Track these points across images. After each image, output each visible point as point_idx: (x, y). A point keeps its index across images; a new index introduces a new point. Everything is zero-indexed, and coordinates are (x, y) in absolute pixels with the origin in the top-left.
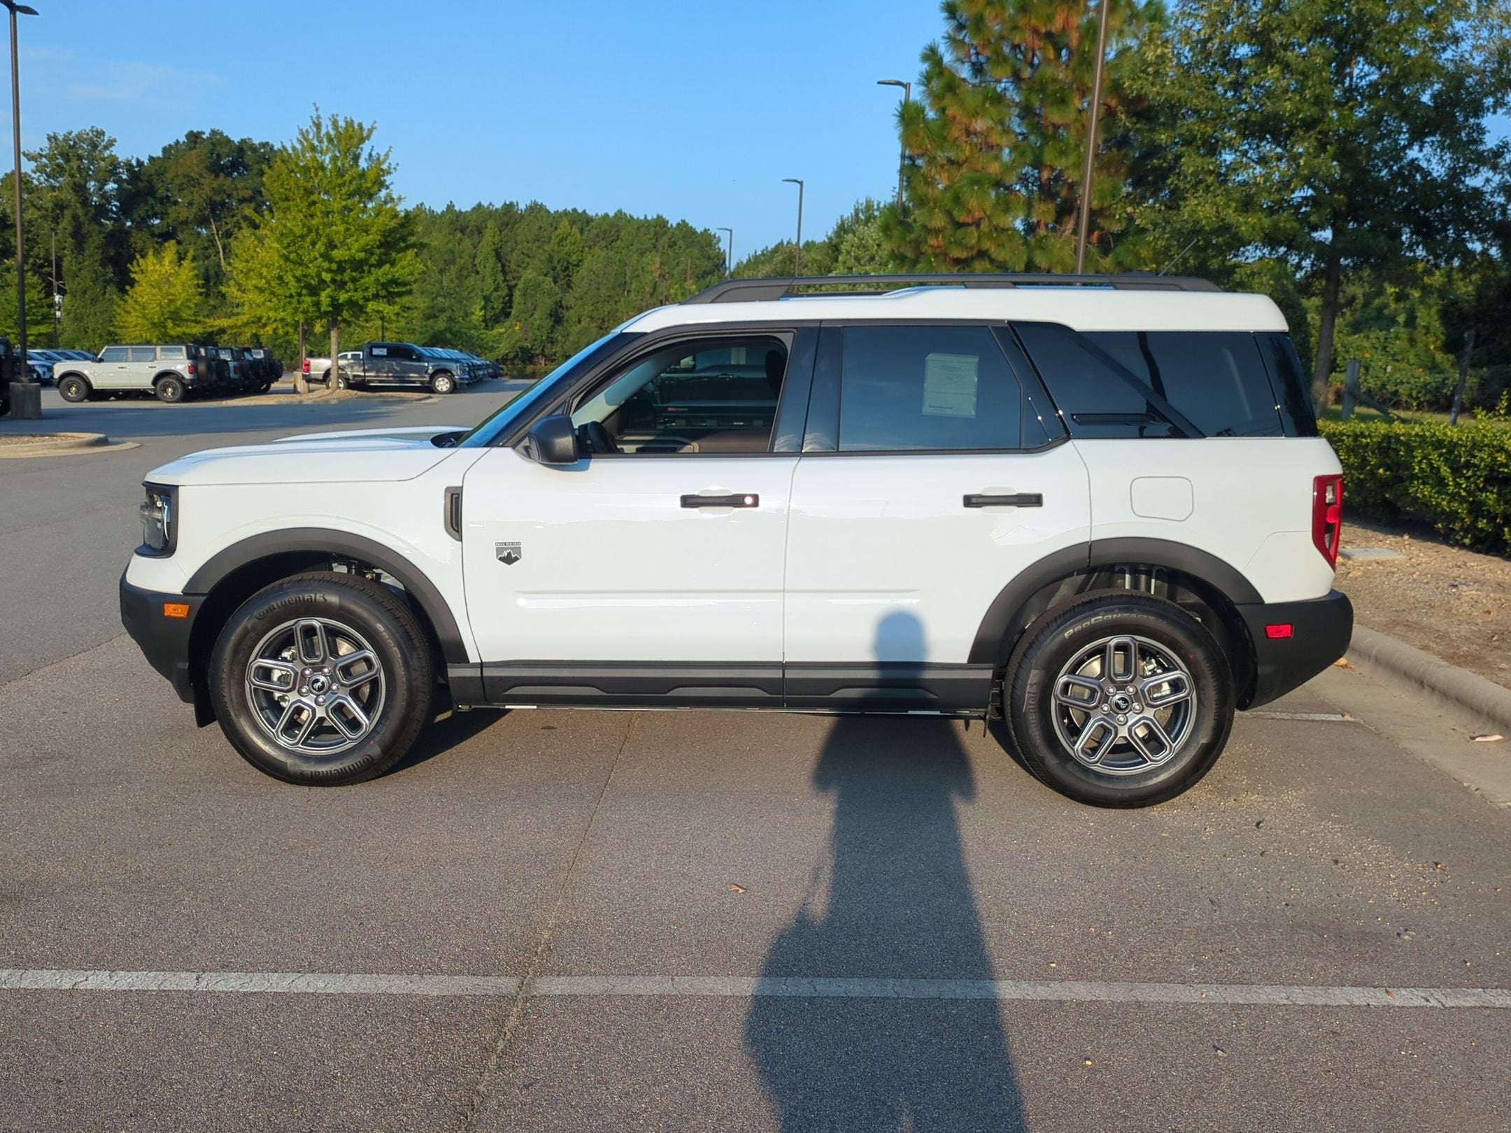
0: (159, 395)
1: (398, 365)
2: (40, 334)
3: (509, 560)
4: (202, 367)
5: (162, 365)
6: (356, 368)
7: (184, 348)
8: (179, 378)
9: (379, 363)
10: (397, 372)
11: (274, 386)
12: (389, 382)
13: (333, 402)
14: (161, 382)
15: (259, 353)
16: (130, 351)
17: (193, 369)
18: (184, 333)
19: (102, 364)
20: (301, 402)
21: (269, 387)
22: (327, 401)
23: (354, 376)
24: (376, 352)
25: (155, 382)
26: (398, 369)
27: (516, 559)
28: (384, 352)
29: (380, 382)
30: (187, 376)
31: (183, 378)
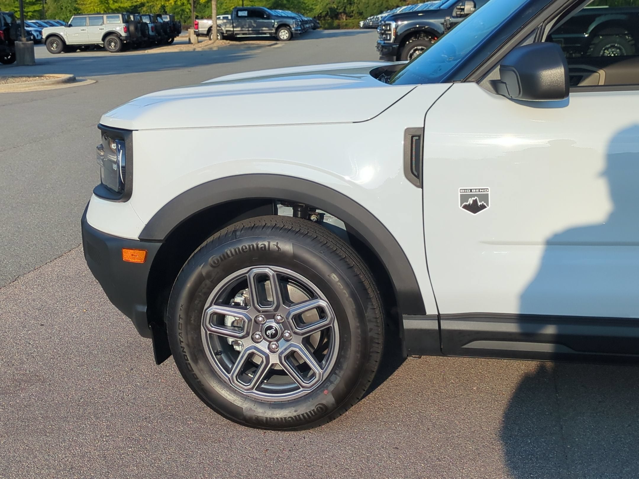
0: (107, 47)
1: (255, 22)
2: (35, 11)
3: (474, 208)
4: (132, 28)
5: (107, 28)
6: (228, 26)
7: (120, 15)
8: (119, 36)
9: (242, 21)
10: (254, 27)
11: (177, 39)
12: (249, 34)
13: (215, 49)
14: (107, 39)
15: (166, 18)
16: (88, 19)
17: (127, 30)
19: (71, 28)
20: (195, 49)
21: (173, 40)
22: (211, 48)
23: (227, 31)
24: (240, 14)
25: (104, 39)
26: (255, 25)
27: (483, 207)
28: (245, 13)
29: (244, 34)
30: (123, 34)
31: (121, 36)
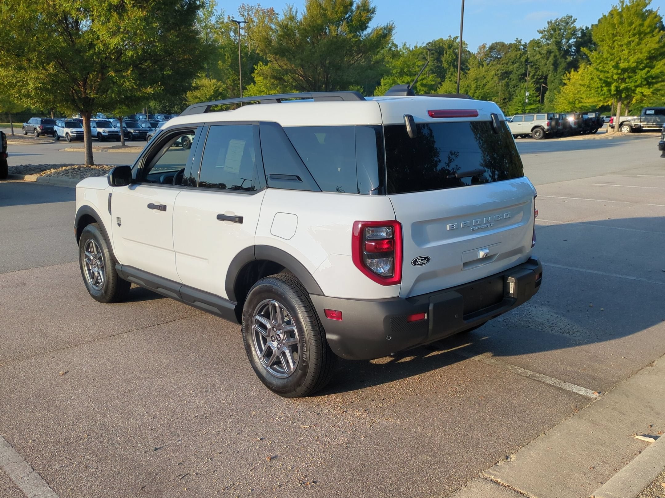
0: (533, 136)
1: (659, 118)
2: (531, 109)
4: (553, 123)
5: (536, 123)
6: (636, 121)
7: (546, 115)
8: (543, 129)
9: (649, 117)
10: (658, 122)
12: (653, 127)
13: (610, 138)
14: (534, 131)
15: (593, 115)
16: (524, 117)
17: (549, 124)
18: (582, 106)
19: (512, 123)
20: (594, 138)
22: (607, 138)
23: (635, 125)
24: (648, 112)
25: (532, 130)
26: (659, 120)
28: (652, 112)
29: (649, 127)
30: (546, 127)
31: (544, 128)
